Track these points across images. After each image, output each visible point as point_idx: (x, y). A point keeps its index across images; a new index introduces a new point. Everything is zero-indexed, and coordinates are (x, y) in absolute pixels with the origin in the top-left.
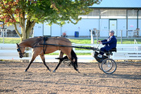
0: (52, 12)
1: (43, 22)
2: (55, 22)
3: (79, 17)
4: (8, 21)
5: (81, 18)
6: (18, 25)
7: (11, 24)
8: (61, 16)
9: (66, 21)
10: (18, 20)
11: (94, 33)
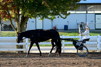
0: (44, 8)
1: (35, 17)
2: (47, 17)
3: (68, 12)
4: (4, 17)
5: (69, 13)
6: (13, 21)
7: (7, 20)
8: (51, 12)
9: (56, 16)
10: (13, 16)
11: (81, 26)
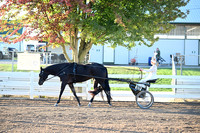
0: (117, 29)
1: (103, 43)
3: (155, 37)
4: (54, 41)
5: (158, 38)
6: (67, 47)
7: (57, 46)
8: (129, 35)
10: (68, 40)
